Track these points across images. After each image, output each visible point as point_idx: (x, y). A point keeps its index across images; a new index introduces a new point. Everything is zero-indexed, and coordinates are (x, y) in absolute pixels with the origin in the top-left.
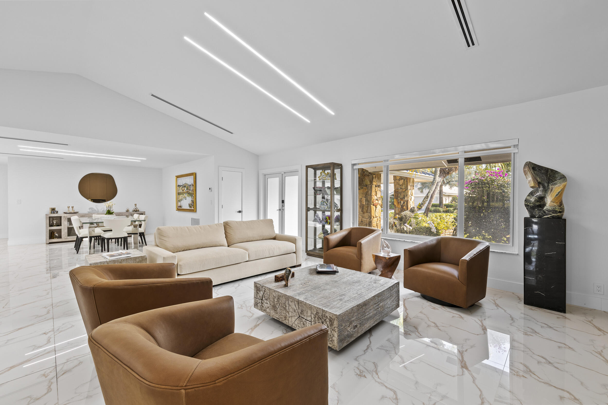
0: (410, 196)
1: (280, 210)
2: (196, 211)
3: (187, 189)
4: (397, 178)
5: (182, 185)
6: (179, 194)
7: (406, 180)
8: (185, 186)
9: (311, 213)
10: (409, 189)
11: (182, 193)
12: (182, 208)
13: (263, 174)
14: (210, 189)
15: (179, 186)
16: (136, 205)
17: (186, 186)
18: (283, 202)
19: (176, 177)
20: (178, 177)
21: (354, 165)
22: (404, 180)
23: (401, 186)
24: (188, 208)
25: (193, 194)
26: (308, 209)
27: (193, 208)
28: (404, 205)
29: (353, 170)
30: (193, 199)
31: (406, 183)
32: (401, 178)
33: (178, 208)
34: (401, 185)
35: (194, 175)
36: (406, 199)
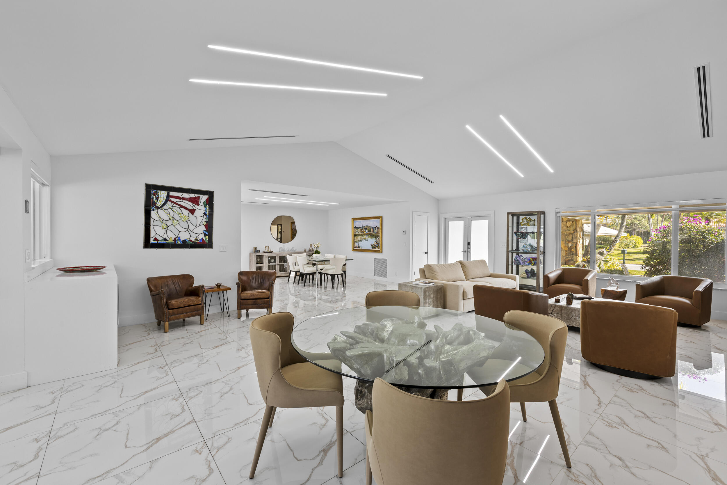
0: (579, 238)
1: (465, 251)
2: (382, 252)
3: (368, 231)
4: (564, 220)
5: (361, 227)
6: (356, 235)
7: (574, 222)
8: (366, 229)
9: (510, 254)
10: (578, 231)
11: (361, 234)
12: (361, 249)
13: (444, 217)
14: (404, 232)
15: (356, 228)
16: (311, 245)
17: (368, 228)
18: (469, 244)
19: (352, 220)
20: (354, 219)
21: (557, 213)
22: (572, 222)
23: (569, 228)
24: (371, 249)
25: (378, 236)
26: (508, 252)
27: (377, 248)
28: (572, 247)
29: (557, 217)
30: (378, 241)
31: (574, 225)
32: (568, 220)
33: (354, 248)
34: (568, 226)
35: (380, 218)
36: (575, 241)
